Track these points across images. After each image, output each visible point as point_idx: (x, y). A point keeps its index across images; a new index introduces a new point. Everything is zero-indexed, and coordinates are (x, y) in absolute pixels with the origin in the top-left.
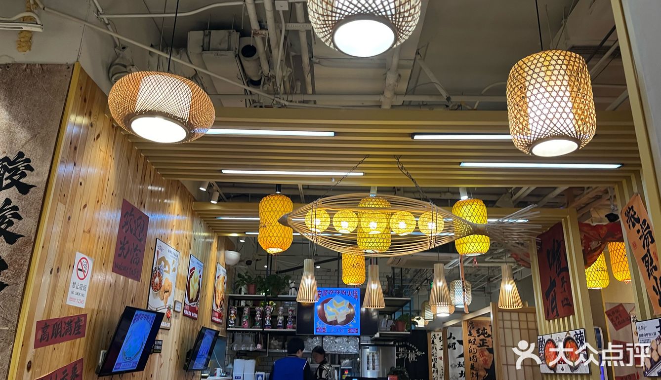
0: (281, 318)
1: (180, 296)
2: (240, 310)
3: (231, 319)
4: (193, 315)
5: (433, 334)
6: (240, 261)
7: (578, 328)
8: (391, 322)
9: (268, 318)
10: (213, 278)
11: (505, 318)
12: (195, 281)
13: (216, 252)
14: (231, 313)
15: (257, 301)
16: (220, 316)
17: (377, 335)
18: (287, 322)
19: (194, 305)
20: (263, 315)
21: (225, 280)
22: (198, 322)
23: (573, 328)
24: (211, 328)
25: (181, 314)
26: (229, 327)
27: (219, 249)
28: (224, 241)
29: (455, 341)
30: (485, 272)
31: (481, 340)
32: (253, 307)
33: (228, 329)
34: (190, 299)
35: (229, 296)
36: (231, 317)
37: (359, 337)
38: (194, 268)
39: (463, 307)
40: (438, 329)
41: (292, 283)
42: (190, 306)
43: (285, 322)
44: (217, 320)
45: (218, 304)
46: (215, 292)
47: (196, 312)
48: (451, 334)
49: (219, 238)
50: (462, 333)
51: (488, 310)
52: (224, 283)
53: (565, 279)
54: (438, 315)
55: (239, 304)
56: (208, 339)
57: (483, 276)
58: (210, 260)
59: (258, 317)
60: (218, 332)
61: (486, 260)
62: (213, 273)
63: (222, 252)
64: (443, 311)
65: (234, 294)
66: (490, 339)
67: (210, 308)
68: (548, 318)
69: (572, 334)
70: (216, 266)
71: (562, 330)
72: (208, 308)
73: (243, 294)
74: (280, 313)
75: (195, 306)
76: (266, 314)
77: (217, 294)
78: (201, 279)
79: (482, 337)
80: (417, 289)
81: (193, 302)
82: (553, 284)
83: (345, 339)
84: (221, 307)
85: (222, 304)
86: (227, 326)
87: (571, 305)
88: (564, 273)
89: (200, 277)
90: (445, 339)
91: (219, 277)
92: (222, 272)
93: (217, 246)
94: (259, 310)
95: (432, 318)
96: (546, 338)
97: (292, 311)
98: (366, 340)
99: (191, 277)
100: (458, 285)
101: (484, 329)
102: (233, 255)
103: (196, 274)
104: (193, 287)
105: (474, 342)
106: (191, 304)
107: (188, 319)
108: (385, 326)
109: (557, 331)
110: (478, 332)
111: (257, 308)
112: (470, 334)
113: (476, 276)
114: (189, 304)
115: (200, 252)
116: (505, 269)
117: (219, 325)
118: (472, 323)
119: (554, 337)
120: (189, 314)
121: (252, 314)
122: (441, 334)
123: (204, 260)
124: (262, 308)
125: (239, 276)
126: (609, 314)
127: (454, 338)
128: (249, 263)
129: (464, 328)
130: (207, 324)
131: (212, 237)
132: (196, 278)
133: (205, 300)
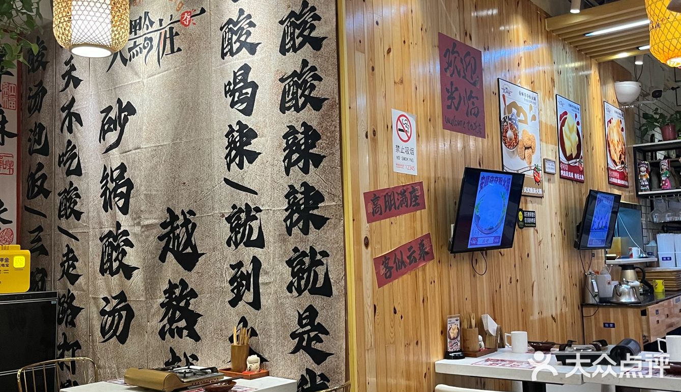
1: (550, 153)
4: (577, 176)
10: (601, 124)
12: (571, 131)
13: (599, 87)
16: (623, 176)
19: (576, 163)
21: (623, 125)
22: (587, 183)
24: (610, 192)
25: (557, 176)
27: (603, 81)
28: (610, 68)
32: (677, 159)
34: (568, 155)
35: (634, 147)
38: (565, 113)
42: (569, 165)
44: (619, 182)
45: (617, 160)
46: (608, 144)
47: (581, 172)
49: (599, 65)
52: (620, 130)
56: (604, 206)
58: (591, 98)
62: (600, 116)
63: (610, 89)
65: (642, 143)
67: (603, 167)
70: (603, 106)
72: (600, 166)
73: (656, 142)
77: (612, 148)
78: (580, 127)
81: (572, 159)
84: (623, 163)
85: (623, 159)
89: (578, 123)
91: (610, 121)
92: (615, 114)
93: (598, 78)
99: (563, 125)
102: (629, 88)
103: (570, 121)
104: (569, 139)
106: (570, 162)
107: (569, 182)
114: (567, 163)
115: (571, 90)
117: (623, 189)
120: (571, 175)
123: (581, 101)
128: (657, 95)
130: (601, 185)
131: (588, 68)
132: (571, 125)
133: (592, 155)
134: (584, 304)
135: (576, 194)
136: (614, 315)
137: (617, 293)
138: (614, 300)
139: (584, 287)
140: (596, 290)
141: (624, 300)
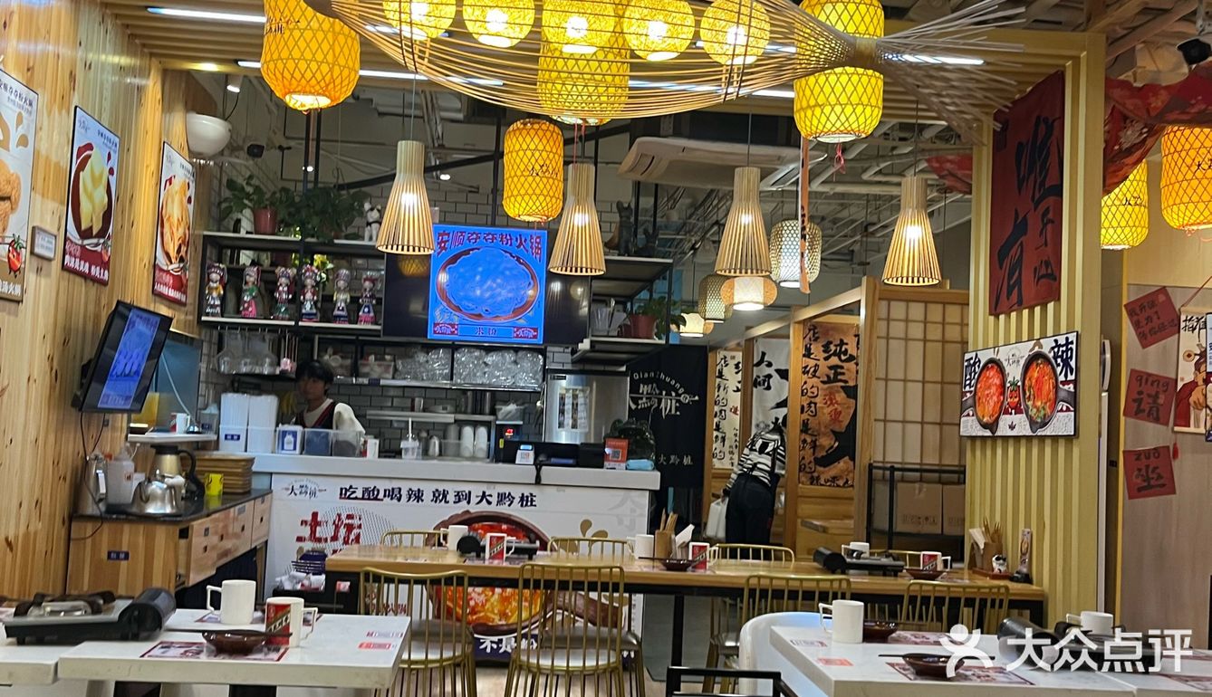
0: (342, 296)
1: (49, 217)
2: (235, 277)
3: (210, 294)
4: (96, 271)
5: (721, 354)
6: (231, 147)
7: (1063, 330)
8: (621, 317)
9: (309, 295)
10: (154, 181)
11: (893, 315)
12: (95, 181)
13: (158, 114)
14: (209, 280)
15: (281, 254)
16: (180, 285)
17: (585, 345)
18: (360, 307)
19: (97, 245)
20: (297, 286)
21: (191, 192)
22: (112, 289)
23: (1050, 332)
24: (152, 309)
25: (56, 265)
26: (207, 314)
27: (167, 106)
28: (183, 85)
29: (771, 371)
30: (858, 213)
31: (830, 368)
32: (272, 269)
33: (204, 318)
34: (83, 228)
35: (205, 236)
36: (210, 289)
37: (543, 352)
38: (89, 147)
39: (796, 285)
40: (732, 344)
41: (372, 209)
42: (83, 247)
43: (354, 304)
44: (172, 293)
45: (173, 254)
46: (160, 221)
47: (105, 265)
48: (764, 354)
49: (166, 73)
50: (790, 353)
51: (857, 295)
52: (185, 200)
53: (1050, 216)
54: (736, 307)
55: (234, 259)
56: (141, 335)
57: (853, 221)
58: (141, 132)
59: (283, 293)
60: (167, 321)
61: (866, 177)
62: (153, 167)
63: (178, 120)
64: (748, 296)
65: (219, 231)
66: (852, 365)
67: (146, 261)
68: (995, 310)
69: (1047, 345)
70: (161, 150)
71: (1025, 337)
72: (142, 260)
73: (243, 234)
74: (341, 284)
75: (99, 249)
76: (304, 286)
77: (167, 229)
78: (113, 180)
79: (834, 361)
80: (693, 248)
81: (91, 237)
82: (1021, 228)
83: (510, 356)
84: (182, 260)
85: (183, 253)
86: (201, 312)
87: (1056, 278)
88: (1051, 200)
89: (111, 171)
90: (746, 367)
91: (170, 181)
92: (179, 169)
93: (159, 96)
94: (284, 275)
95: (723, 317)
96: (984, 357)
97: (373, 281)
98: (560, 356)
99: (81, 167)
100: (791, 234)
101: (842, 343)
102: (210, 128)
103: (97, 162)
104: (90, 198)
105: (815, 371)
106: (86, 242)
107: (79, 280)
108: (607, 324)
109: (1013, 340)
110: (826, 348)
111: (280, 270)
112: (808, 354)
113: (835, 221)
114: (80, 242)
115: (107, 104)
116: (910, 187)
117: (177, 307)
118: (814, 329)
119: (1003, 354)
120: (84, 267)
121: (268, 284)
122: (739, 356)
123: (122, 129)
124: (292, 272)
125: (231, 184)
126: (1133, 309)
127: (770, 365)
128: (255, 151)
129: (796, 341)
130: (140, 296)
131: (143, 72)
132: (97, 174)
133: (129, 236)
134: (74, 514)
135: (90, 306)
136: (130, 537)
137: (142, 496)
138: (134, 510)
139: (79, 481)
140: (103, 490)
141: (152, 509)
